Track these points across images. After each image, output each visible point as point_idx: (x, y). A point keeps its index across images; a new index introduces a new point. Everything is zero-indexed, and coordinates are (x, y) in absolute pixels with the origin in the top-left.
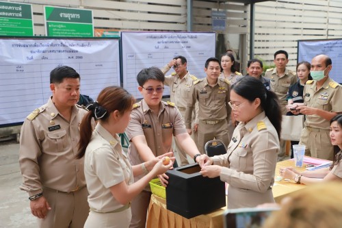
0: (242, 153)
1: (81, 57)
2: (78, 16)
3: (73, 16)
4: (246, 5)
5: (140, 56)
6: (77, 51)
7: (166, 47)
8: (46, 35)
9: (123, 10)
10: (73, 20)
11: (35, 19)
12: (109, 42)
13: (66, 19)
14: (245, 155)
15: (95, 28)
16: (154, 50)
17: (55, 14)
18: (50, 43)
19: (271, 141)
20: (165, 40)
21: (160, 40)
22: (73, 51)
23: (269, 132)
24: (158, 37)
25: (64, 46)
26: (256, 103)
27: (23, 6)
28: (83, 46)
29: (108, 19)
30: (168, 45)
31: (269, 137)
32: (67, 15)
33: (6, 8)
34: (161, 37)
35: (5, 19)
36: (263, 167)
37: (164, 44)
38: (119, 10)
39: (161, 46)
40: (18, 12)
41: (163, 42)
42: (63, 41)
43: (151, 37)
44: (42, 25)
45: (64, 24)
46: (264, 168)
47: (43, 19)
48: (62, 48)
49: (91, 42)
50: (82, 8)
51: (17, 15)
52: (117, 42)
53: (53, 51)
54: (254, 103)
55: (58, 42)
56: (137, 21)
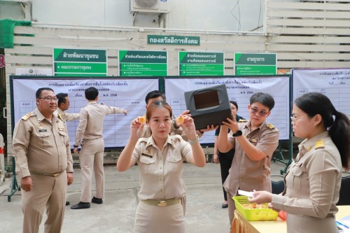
0: (297, 172)
2: (263, 59)
3: (259, 59)
6: (248, 87)
7: (342, 83)
8: (234, 74)
9: (313, 52)
10: (258, 63)
11: (226, 64)
12: (279, 79)
13: (253, 63)
14: (299, 174)
15: (278, 69)
16: (328, 85)
17: (242, 59)
19: (327, 160)
20: (341, 76)
21: (335, 76)
22: (244, 87)
23: (326, 151)
24: (333, 74)
25: (237, 83)
26: (317, 120)
27: (217, 54)
28: (254, 83)
29: (299, 60)
30: (344, 81)
31: (326, 156)
32: (252, 59)
33: (205, 56)
34: (337, 73)
35: (203, 65)
36: (320, 190)
37: (341, 80)
38: (310, 52)
40: (213, 59)
41: (339, 79)
42: (237, 79)
43: (325, 74)
44: (232, 68)
45: (249, 67)
46: (321, 192)
47: (233, 64)
48: (235, 85)
49: (262, 79)
50: (267, 53)
51: (212, 61)
52: (288, 79)
54: (314, 119)
56: (322, 60)
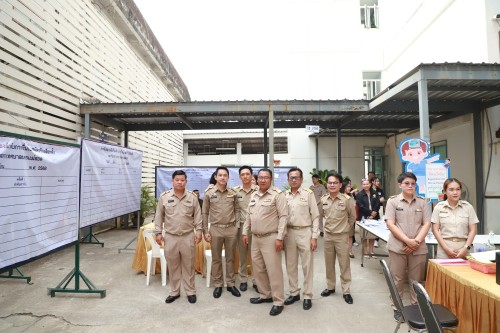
1: (44, 168)
4: (120, 131)
5: (97, 171)
6: (41, 159)
7: (114, 162)
12: (71, 151)
16: (108, 164)
18: (10, 143)
20: (114, 153)
21: (110, 153)
22: (36, 158)
24: (109, 150)
25: (27, 149)
28: (46, 152)
30: (115, 159)
39: (111, 159)
41: (112, 156)
43: (104, 149)
48: (23, 153)
49: (56, 147)
52: (78, 151)
53: (12, 156)
55: (20, 142)
